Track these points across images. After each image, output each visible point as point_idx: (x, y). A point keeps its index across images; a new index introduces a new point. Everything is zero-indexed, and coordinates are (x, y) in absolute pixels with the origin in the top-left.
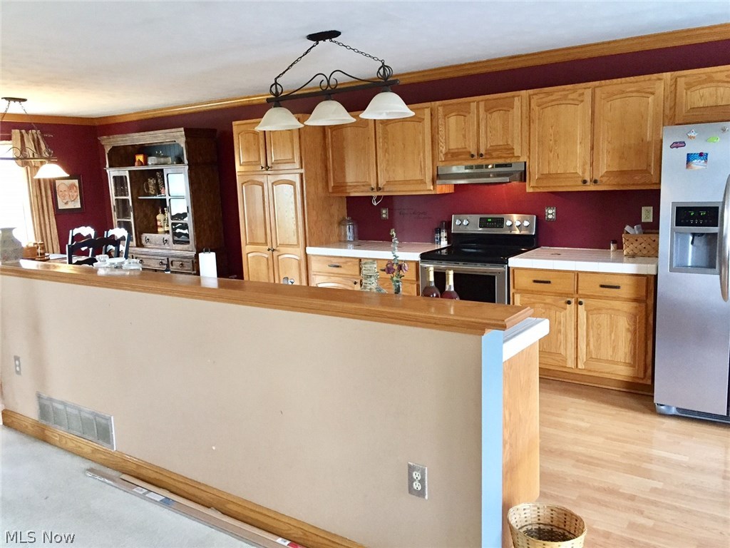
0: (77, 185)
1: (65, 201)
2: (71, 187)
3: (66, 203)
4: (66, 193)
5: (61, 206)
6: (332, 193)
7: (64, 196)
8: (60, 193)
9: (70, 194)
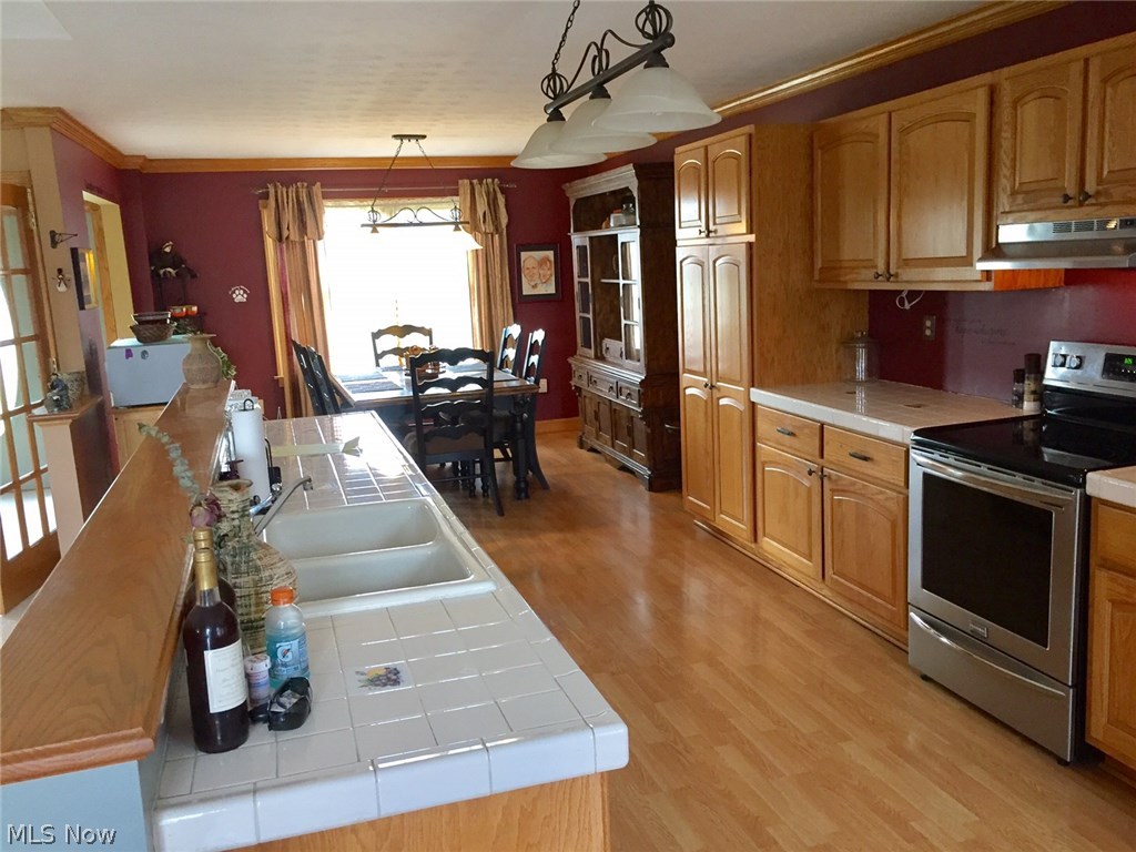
0: (552, 259)
1: (533, 283)
2: (542, 262)
3: (535, 287)
4: (535, 271)
5: (527, 290)
6: (819, 281)
7: (532, 276)
8: (527, 271)
9: (541, 272)
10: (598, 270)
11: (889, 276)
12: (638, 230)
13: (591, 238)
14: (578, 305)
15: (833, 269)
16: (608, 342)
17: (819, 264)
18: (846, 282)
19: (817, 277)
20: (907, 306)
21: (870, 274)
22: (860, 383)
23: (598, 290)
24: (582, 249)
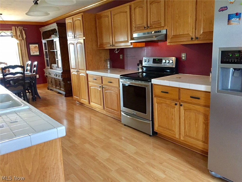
0: (38, 46)
1: (33, 52)
2: (35, 47)
3: (34, 53)
4: (34, 49)
5: (32, 54)
6: (99, 48)
7: (33, 50)
8: (31, 49)
9: (35, 50)
10: (49, 48)
11: (113, 45)
12: (58, 38)
13: (47, 41)
14: (45, 57)
15: (102, 45)
16: (53, 65)
17: (99, 44)
18: (104, 47)
19: (99, 47)
20: (117, 52)
21: (109, 45)
22: (109, 69)
23: (50, 53)
24: (45, 44)
